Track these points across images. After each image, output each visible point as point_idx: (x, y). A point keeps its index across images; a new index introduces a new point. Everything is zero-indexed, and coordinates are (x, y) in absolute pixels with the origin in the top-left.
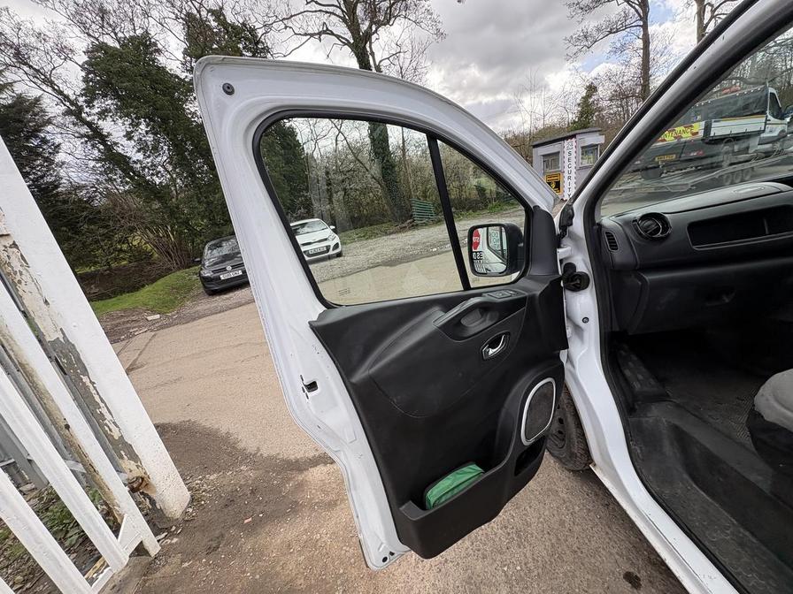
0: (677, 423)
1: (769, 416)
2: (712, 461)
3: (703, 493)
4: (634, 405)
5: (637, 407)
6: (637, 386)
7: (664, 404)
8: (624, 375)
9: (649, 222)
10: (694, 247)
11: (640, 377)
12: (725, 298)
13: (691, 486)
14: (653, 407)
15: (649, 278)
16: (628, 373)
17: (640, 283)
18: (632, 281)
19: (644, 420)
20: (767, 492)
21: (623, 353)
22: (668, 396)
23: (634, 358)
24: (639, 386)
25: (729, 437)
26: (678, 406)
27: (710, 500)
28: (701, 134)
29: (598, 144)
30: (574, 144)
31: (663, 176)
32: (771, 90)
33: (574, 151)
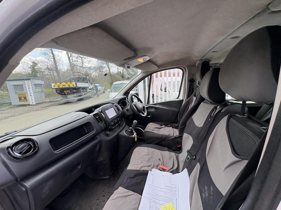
10: (55, 152)
12: (78, 167)
28: (75, 86)
29: (42, 84)
30: (30, 83)
31: (68, 97)
32: (88, 77)
33: (30, 85)
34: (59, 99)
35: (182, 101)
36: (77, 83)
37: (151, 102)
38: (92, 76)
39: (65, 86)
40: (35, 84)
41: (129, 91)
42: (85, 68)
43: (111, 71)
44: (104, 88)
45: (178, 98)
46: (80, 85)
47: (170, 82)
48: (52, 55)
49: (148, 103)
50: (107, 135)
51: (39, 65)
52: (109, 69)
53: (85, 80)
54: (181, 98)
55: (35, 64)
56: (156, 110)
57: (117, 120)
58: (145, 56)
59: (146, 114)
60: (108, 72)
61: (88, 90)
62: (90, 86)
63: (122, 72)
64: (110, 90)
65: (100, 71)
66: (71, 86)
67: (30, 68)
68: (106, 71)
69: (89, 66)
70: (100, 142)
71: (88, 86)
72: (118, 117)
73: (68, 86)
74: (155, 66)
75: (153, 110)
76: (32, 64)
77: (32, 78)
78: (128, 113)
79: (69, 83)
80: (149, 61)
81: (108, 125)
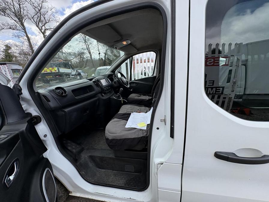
0: (90, 155)
1: (110, 138)
2: (102, 159)
3: (103, 170)
4: (76, 158)
5: (77, 158)
6: (74, 151)
7: (83, 151)
8: (68, 150)
9: (59, 91)
10: (76, 98)
11: (74, 147)
12: (87, 111)
13: (100, 171)
14: (81, 154)
15: (66, 110)
16: (69, 148)
17: (64, 113)
18: (60, 113)
19: (81, 161)
20: (114, 157)
21: (65, 142)
22: (83, 148)
23: (69, 141)
24: (75, 150)
25: (102, 149)
26: (87, 149)
27: (105, 170)
28: (57, 71)
29: (20, 70)
30: (7, 68)
31: (50, 82)
32: (70, 63)
33: (7, 70)
34: (41, 85)
35: (156, 77)
36: (60, 69)
37: (133, 79)
38: (73, 63)
39: (47, 71)
40: (12, 70)
41: (114, 71)
42: (65, 53)
43: (93, 57)
44: (87, 74)
45: (153, 75)
46: (63, 70)
47: (149, 67)
48: (27, 39)
49: (130, 80)
50: (103, 96)
51: (13, 48)
52: (91, 56)
53: (67, 66)
54: (155, 75)
55: (8, 47)
56: (137, 84)
57: (108, 88)
58: (128, 40)
59: (129, 86)
60: (89, 58)
61: (71, 77)
62: (72, 72)
63: (104, 59)
64: (94, 75)
65: (81, 57)
66: (53, 71)
67: (3, 52)
68: (87, 57)
69: (70, 51)
70: (99, 99)
71: (70, 72)
72: (109, 86)
73: (50, 71)
74: (135, 49)
75: (134, 85)
76: (4, 48)
77: (8, 62)
78: (115, 85)
79: (50, 68)
80: (130, 44)
81: (103, 90)
